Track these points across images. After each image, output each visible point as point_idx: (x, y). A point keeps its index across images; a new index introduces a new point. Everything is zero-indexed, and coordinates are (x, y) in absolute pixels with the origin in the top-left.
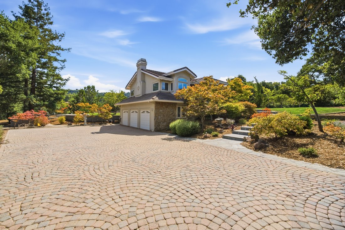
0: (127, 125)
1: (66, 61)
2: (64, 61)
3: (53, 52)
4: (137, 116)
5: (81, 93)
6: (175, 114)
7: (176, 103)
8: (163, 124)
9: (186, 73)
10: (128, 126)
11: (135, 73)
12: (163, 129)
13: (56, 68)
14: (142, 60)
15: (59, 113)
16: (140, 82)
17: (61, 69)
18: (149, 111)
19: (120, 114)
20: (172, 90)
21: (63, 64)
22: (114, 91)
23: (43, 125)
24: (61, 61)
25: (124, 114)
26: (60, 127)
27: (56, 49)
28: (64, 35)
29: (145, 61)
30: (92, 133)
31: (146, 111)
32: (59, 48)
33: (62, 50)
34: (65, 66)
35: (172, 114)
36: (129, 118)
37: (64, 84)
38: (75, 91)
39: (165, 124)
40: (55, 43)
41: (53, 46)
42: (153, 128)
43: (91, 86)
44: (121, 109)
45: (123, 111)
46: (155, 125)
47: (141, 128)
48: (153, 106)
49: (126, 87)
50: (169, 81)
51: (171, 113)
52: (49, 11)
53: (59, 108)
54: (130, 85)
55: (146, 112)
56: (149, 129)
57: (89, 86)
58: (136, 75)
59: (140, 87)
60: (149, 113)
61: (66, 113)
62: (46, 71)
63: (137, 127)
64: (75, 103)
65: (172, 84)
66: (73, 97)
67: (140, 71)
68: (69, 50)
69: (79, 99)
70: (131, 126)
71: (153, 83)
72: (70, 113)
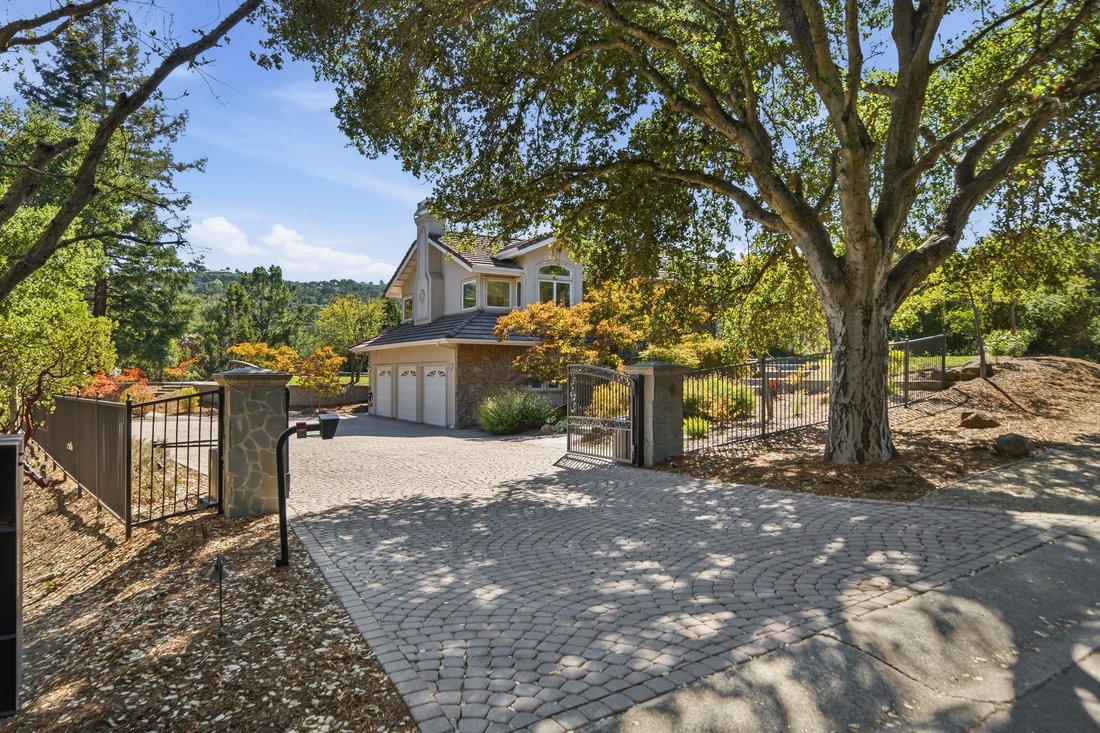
0: (389, 415)
1: (190, 202)
4: (416, 386)
5: (234, 303)
10: (393, 418)
11: (413, 246)
16: (426, 276)
17: (177, 231)
18: (445, 372)
19: (368, 379)
20: (518, 304)
25: (379, 379)
28: (184, 119)
31: (437, 371)
33: (179, 167)
34: (189, 221)
35: (512, 378)
36: (394, 393)
37: (187, 279)
42: (453, 420)
43: (267, 269)
44: (372, 361)
45: (379, 372)
46: (457, 412)
47: (427, 421)
48: (452, 357)
50: (513, 277)
51: (508, 377)
52: (136, 40)
53: (175, 360)
54: (401, 283)
55: (436, 375)
57: (262, 268)
58: (415, 252)
59: (426, 292)
60: (444, 375)
64: (213, 340)
65: (519, 284)
66: (203, 314)
67: (426, 240)
68: (199, 165)
69: (228, 324)
70: (400, 417)
71: (463, 281)
72: (197, 379)
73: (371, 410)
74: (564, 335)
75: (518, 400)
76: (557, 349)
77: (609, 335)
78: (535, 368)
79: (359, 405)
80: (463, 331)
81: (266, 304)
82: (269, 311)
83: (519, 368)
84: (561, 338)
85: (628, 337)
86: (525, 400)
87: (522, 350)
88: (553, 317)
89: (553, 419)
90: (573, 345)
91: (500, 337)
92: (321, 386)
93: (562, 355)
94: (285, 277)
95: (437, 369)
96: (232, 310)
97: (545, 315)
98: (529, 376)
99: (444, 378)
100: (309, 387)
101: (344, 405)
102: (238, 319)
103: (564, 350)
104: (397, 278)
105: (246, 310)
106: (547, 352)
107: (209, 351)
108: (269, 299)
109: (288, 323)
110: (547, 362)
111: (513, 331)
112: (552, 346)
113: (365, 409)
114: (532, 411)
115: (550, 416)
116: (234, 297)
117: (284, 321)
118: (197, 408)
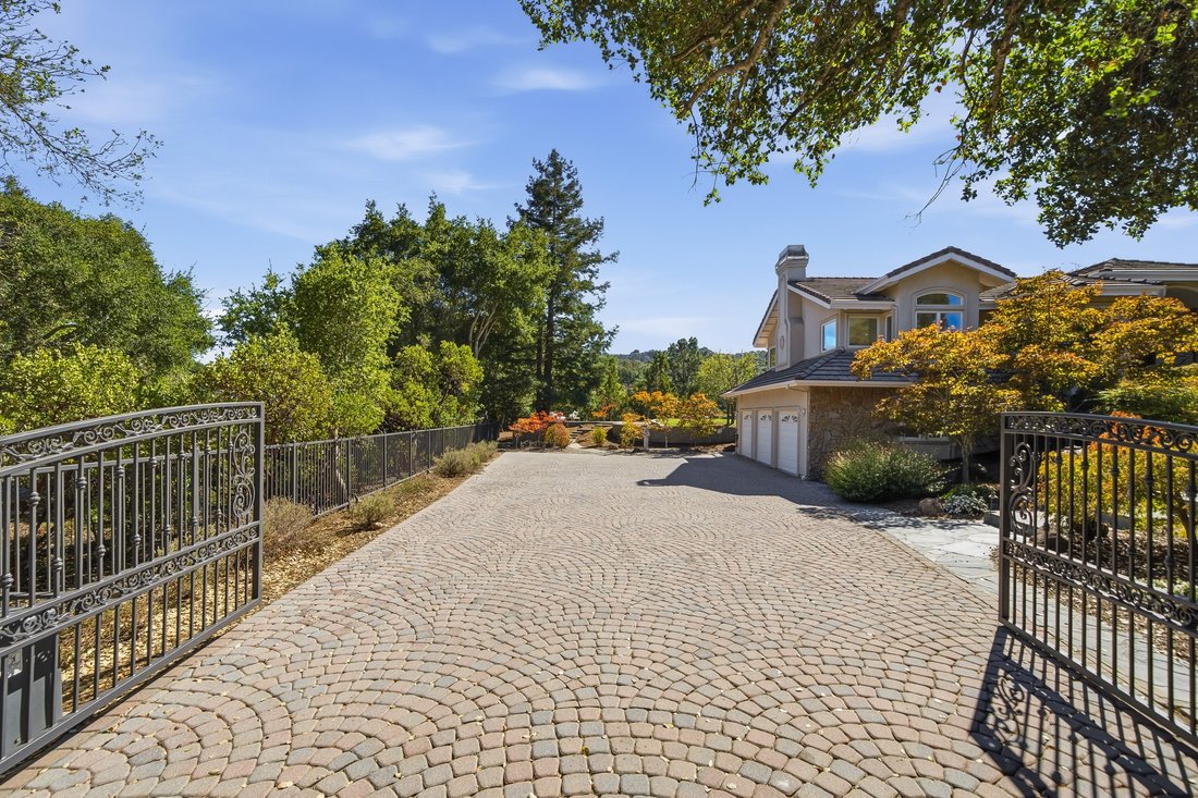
0: (750, 457)
1: (609, 286)
2: (604, 288)
4: (772, 431)
9: (951, 268)
10: (752, 460)
11: (775, 295)
13: (590, 308)
14: (791, 250)
16: (786, 320)
17: (598, 308)
18: (798, 417)
21: (601, 296)
23: (561, 446)
24: (598, 288)
25: (744, 421)
26: (591, 453)
27: (590, 263)
28: (602, 224)
29: (803, 253)
30: (641, 483)
31: (791, 417)
32: (597, 259)
33: (601, 260)
34: (606, 300)
36: (754, 435)
37: (608, 343)
40: (585, 248)
41: (583, 256)
42: (804, 469)
43: (689, 340)
44: (739, 406)
45: (745, 415)
46: (809, 463)
47: (780, 467)
48: (804, 402)
49: (754, 340)
52: (576, 178)
54: (767, 334)
55: (790, 420)
56: (795, 472)
57: (685, 340)
59: (785, 339)
60: (797, 421)
63: (769, 463)
65: (889, 319)
67: (786, 287)
68: (613, 257)
69: (653, 379)
70: (757, 459)
71: (823, 322)
73: (738, 450)
74: (956, 370)
75: (883, 458)
76: (944, 392)
77: (1039, 367)
78: (911, 415)
79: (727, 445)
80: (817, 373)
81: (686, 365)
83: (885, 415)
84: (950, 374)
85: (1081, 368)
86: (893, 458)
87: (892, 392)
88: (939, 345)
89: (939, 486)
90: (971, 383)
91: (858, 375)
92: (694, 427)
93: (952, 397)
94: (700, 346)
95: (791, 414)
97: (927, 344)
98: (901, 424)
99: (796, 424)
101: (716, 444)
103: (956, 390)
105: (666, 369)
106: (929, 393)
108: (688, 361)
110: (930, 407)
111: (877, 366)
112: (937, 385)
113: (731, 449)
114: (905, 474)
115: (934, 481)
118: (607, 443)
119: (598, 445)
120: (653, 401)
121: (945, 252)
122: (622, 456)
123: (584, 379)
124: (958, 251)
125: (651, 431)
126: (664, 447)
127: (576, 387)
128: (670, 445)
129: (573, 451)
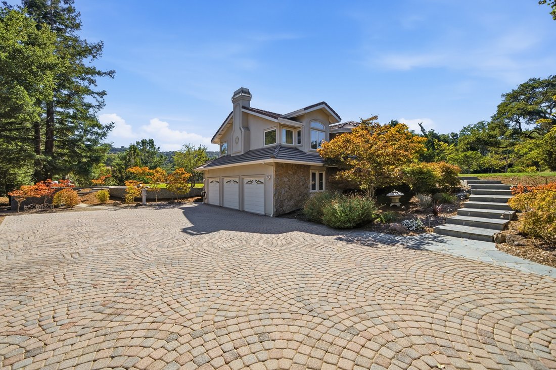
0: (218, 205)
1: (106, 94)
2: (102, 94)
3: (83, 79)
4: (237, 189)
5: (133, 152)
6: (308, 184)
7: (309, 166)
8: (288, 204)
9: (323, 112)
10: (220, 207)
11: (230, 115)
12: (288, 212)
13: (89, 106)
14: (242, 90)
15: (96, 185)
16: (240, 129)
17: (97, 107)
18: (263, 181)
19: (203, 185)
20: (299, 142)
21: (100, 100)
22: (191, 146)
23: (69, 206)
24: (97, 94)
25: (210, 184)
26: (100, 209)
27: (88, 73)
28: (100, 46)
29: (249, 92)
31: (254, 181)
32: (92, 71)
33: (99, 73)
34: (105, 103)
35: (303, 185)
36: (221, 192)
37: (105, 134)
38: (120, 149)
39: (292, 203)
40: (87, 62)
42: (271, 211)
43: (147, 140)
44: (206, 176)
45: (210, 180)
46: (275, 206)
47: (246, 210)
48: (271, 171)
49: (212, 139)
50: (295, 128)
51: (301, 184)
52: (73, 5)
53: (97, 176)
54: (220, 136)
55: (254, 183)
56: (263, 213)
57: (145, 140)
58: (232, 118)
59: (240, 139)
60: (262, 183)
61: (108, 185)
62: (71, 111)
63: (238, 208)
64: (122, 168)
65: (299, 132)
66: (119, 158)
67: (240, 110)
68: (110, 74)
69: (129, 161)
70: (225, 206)
71: (264, 130)
72: (115, 185)
73: (205, 201)
79: (197, 198)
81: (147, 155)
82: (148, 157)
92: (178, 189)
94: (155, 144)
95: (254, 179)
96: (132, 155)
100: (172, 189)
101: (189, 198)
102: (134, 159)
104: (218, 133)
105: (138, 155)
107: (121, 173)
108: (148, 152)
109: (156, 162)
113: (201, 200)
116: (133, 149)
117: (155, 161)
118: (109, 201)
119: (103, 202)
120: (143, 173)
121: (320, 104)
122: (128, 210)
123: (86, 157)
124: (326, 104)
125: (147, 192)
126: (156, 201)
127: (80, 162)
128: (159, 200)
129: (80, 209)
